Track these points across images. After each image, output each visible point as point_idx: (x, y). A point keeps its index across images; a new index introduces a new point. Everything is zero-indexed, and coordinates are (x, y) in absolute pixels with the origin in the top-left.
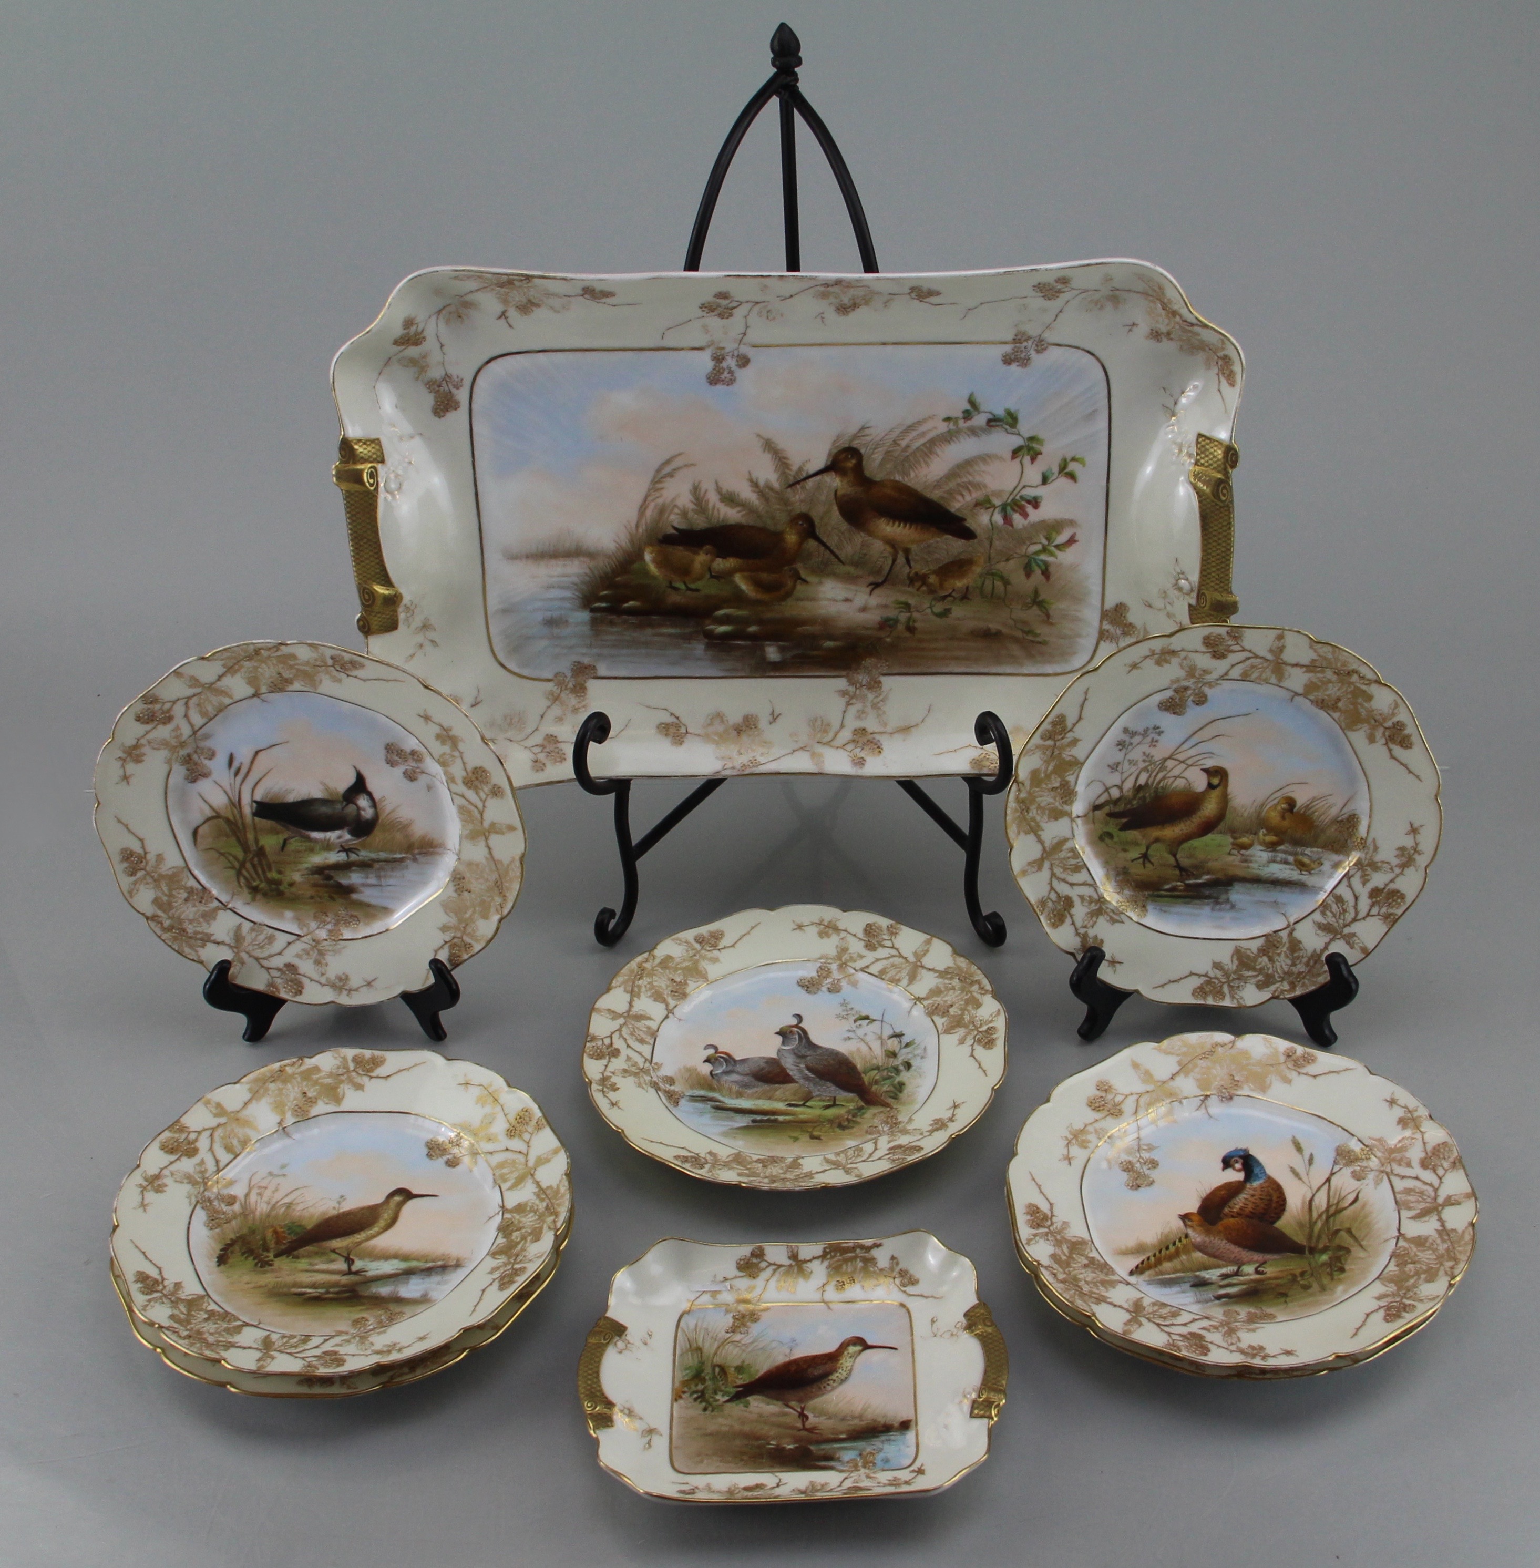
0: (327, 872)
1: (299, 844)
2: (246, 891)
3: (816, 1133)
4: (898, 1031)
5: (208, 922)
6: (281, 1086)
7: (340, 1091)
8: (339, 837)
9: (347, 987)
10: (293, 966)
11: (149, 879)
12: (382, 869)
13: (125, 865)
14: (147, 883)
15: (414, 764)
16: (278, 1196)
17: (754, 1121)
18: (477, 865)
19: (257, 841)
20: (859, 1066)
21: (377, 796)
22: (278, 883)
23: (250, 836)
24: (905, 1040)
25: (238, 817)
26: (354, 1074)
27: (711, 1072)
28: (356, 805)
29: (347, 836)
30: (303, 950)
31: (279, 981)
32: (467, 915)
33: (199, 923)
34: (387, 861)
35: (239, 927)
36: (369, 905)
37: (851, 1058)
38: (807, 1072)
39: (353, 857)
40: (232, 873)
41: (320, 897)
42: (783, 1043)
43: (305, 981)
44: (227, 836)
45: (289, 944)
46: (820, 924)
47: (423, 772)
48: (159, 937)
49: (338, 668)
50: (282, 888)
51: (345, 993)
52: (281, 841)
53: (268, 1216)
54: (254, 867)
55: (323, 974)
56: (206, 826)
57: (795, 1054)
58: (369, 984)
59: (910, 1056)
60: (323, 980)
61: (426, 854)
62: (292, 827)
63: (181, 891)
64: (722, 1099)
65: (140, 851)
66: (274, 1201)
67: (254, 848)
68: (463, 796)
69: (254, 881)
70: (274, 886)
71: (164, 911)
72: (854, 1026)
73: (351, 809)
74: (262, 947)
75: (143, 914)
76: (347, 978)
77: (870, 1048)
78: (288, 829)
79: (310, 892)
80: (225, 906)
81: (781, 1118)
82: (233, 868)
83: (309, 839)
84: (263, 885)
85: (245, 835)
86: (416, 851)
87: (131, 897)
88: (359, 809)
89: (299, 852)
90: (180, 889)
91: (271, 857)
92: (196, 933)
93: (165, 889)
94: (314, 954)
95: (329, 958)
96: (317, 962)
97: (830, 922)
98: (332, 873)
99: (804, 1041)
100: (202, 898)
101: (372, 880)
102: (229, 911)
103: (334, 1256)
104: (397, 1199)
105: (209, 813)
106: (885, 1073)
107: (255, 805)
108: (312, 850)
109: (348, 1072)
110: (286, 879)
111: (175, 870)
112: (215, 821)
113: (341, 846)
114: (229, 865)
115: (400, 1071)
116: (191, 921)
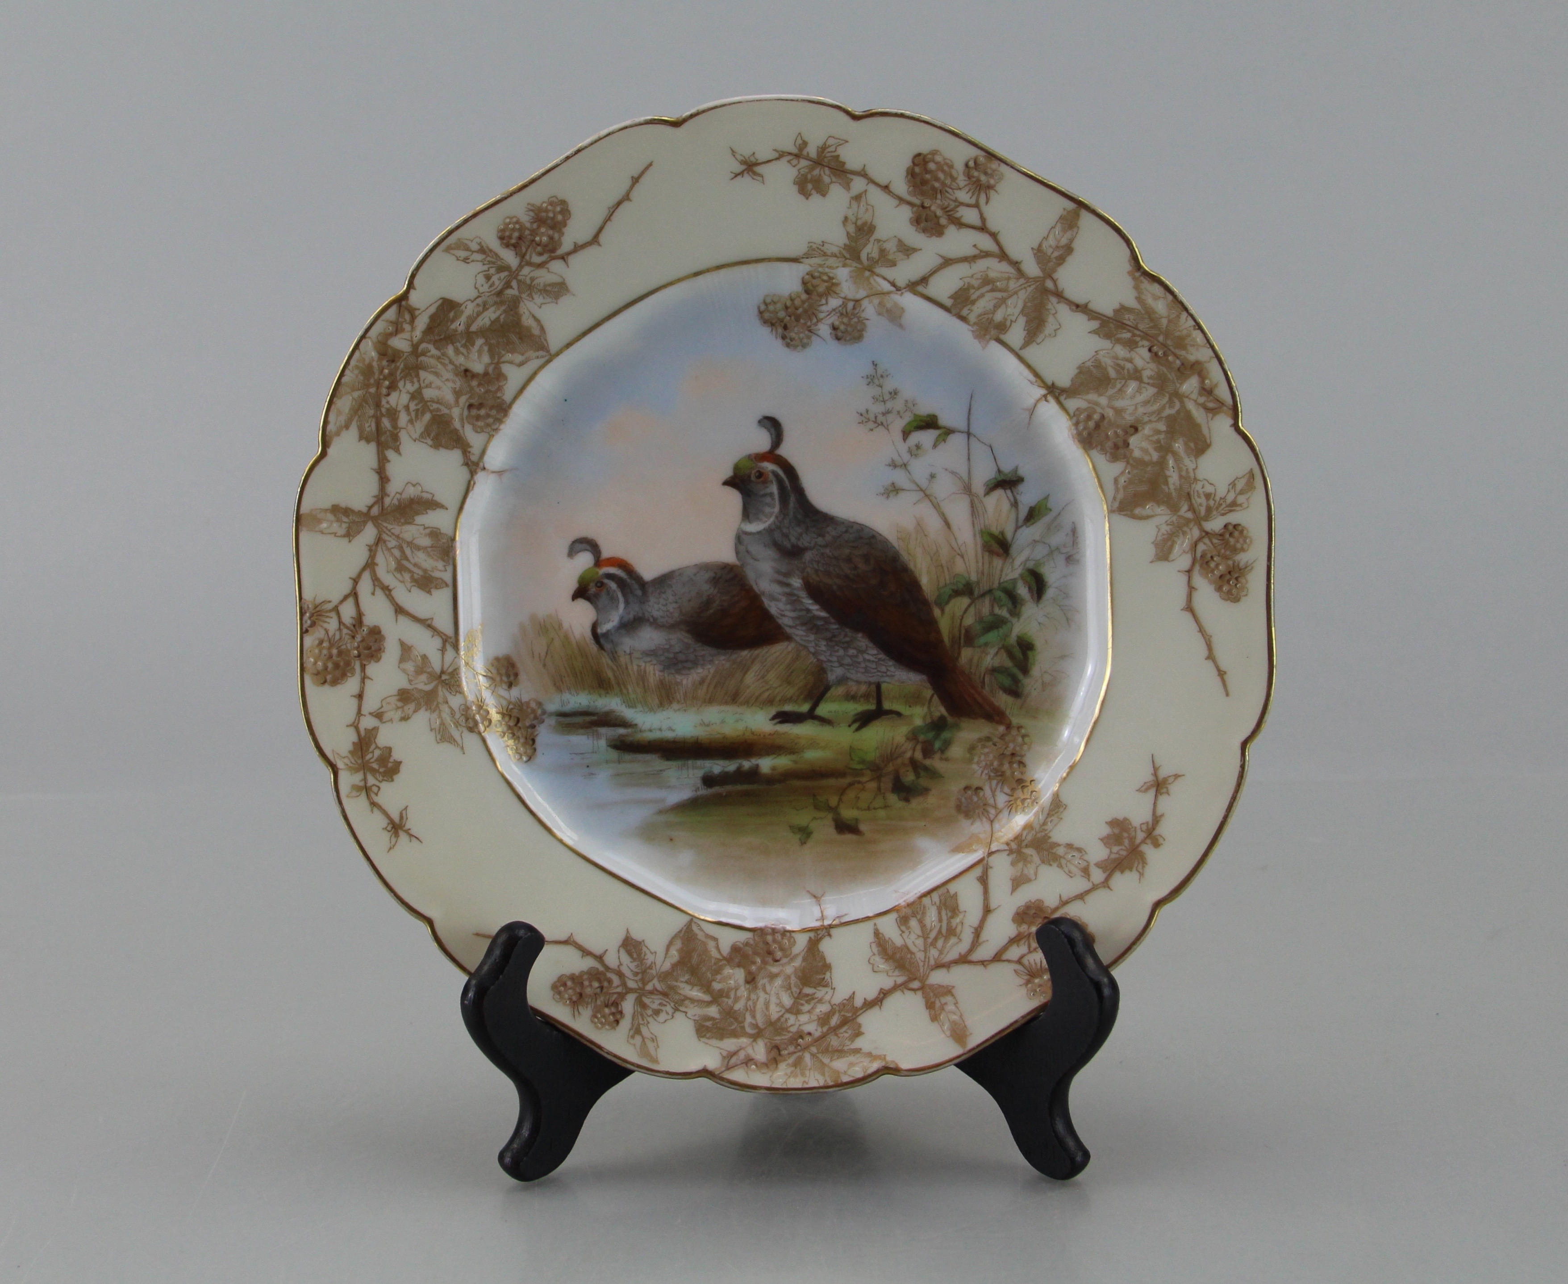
3: (848, 813)
4: (1007, 467)
17: (709, 781)
20: (925, 581)
24: (1028, 496)
27: (594, 627)
37: (905, 556)
38: (808, 602)
42: (747, 514)
46: (797, 156)
57: (776, 545)
59: (1040, 552)
64: (629, 714)
72: (903, 447)
77: (948, 524)
81: (766, 764)
97: (823, 149)
99: (792, 500)
106: (985, 608)
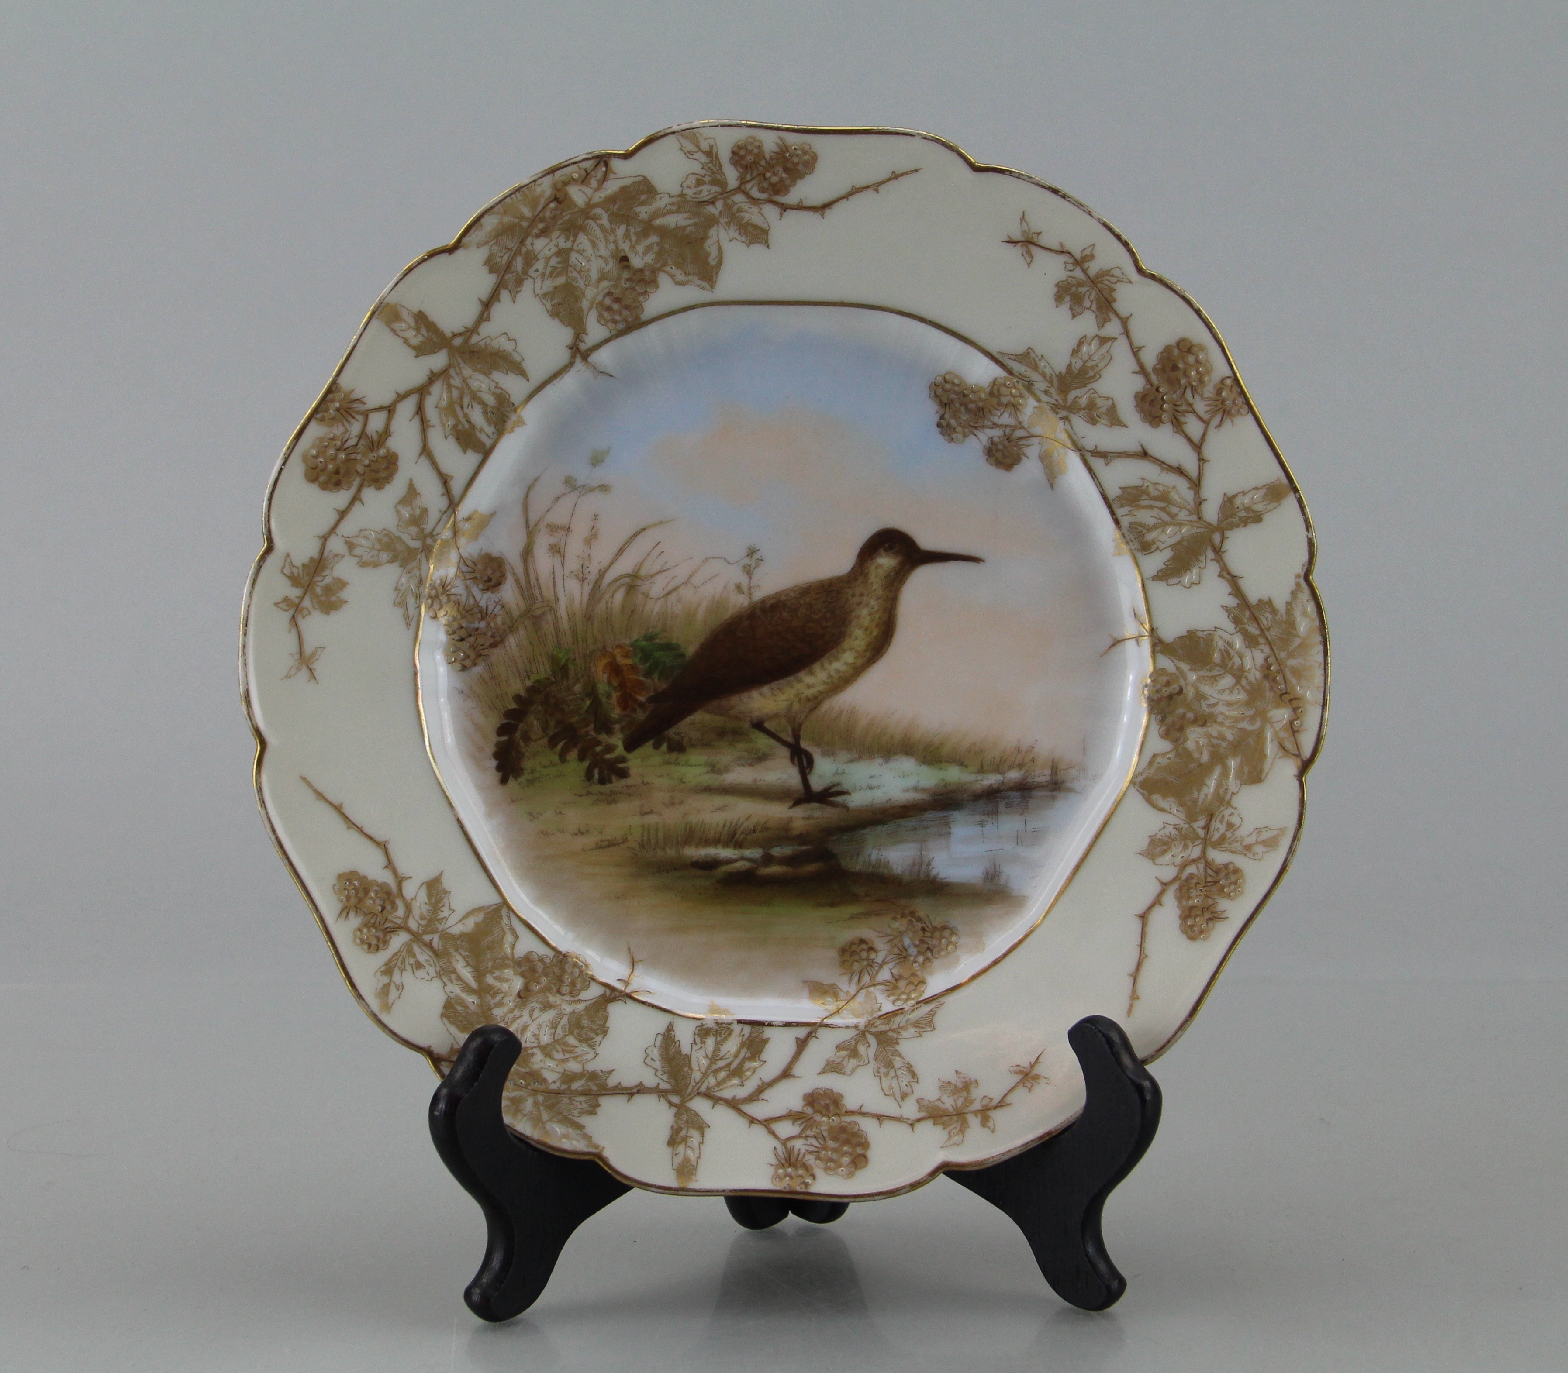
6: (563, 243)
7: (710, 246)
16: (602, 554)
26: (739, 198)
53: (589, 618)
66: (594, 569)
103: (762, 741)
104: (886, 562)
109: (726, 193)
115: (855, 191)
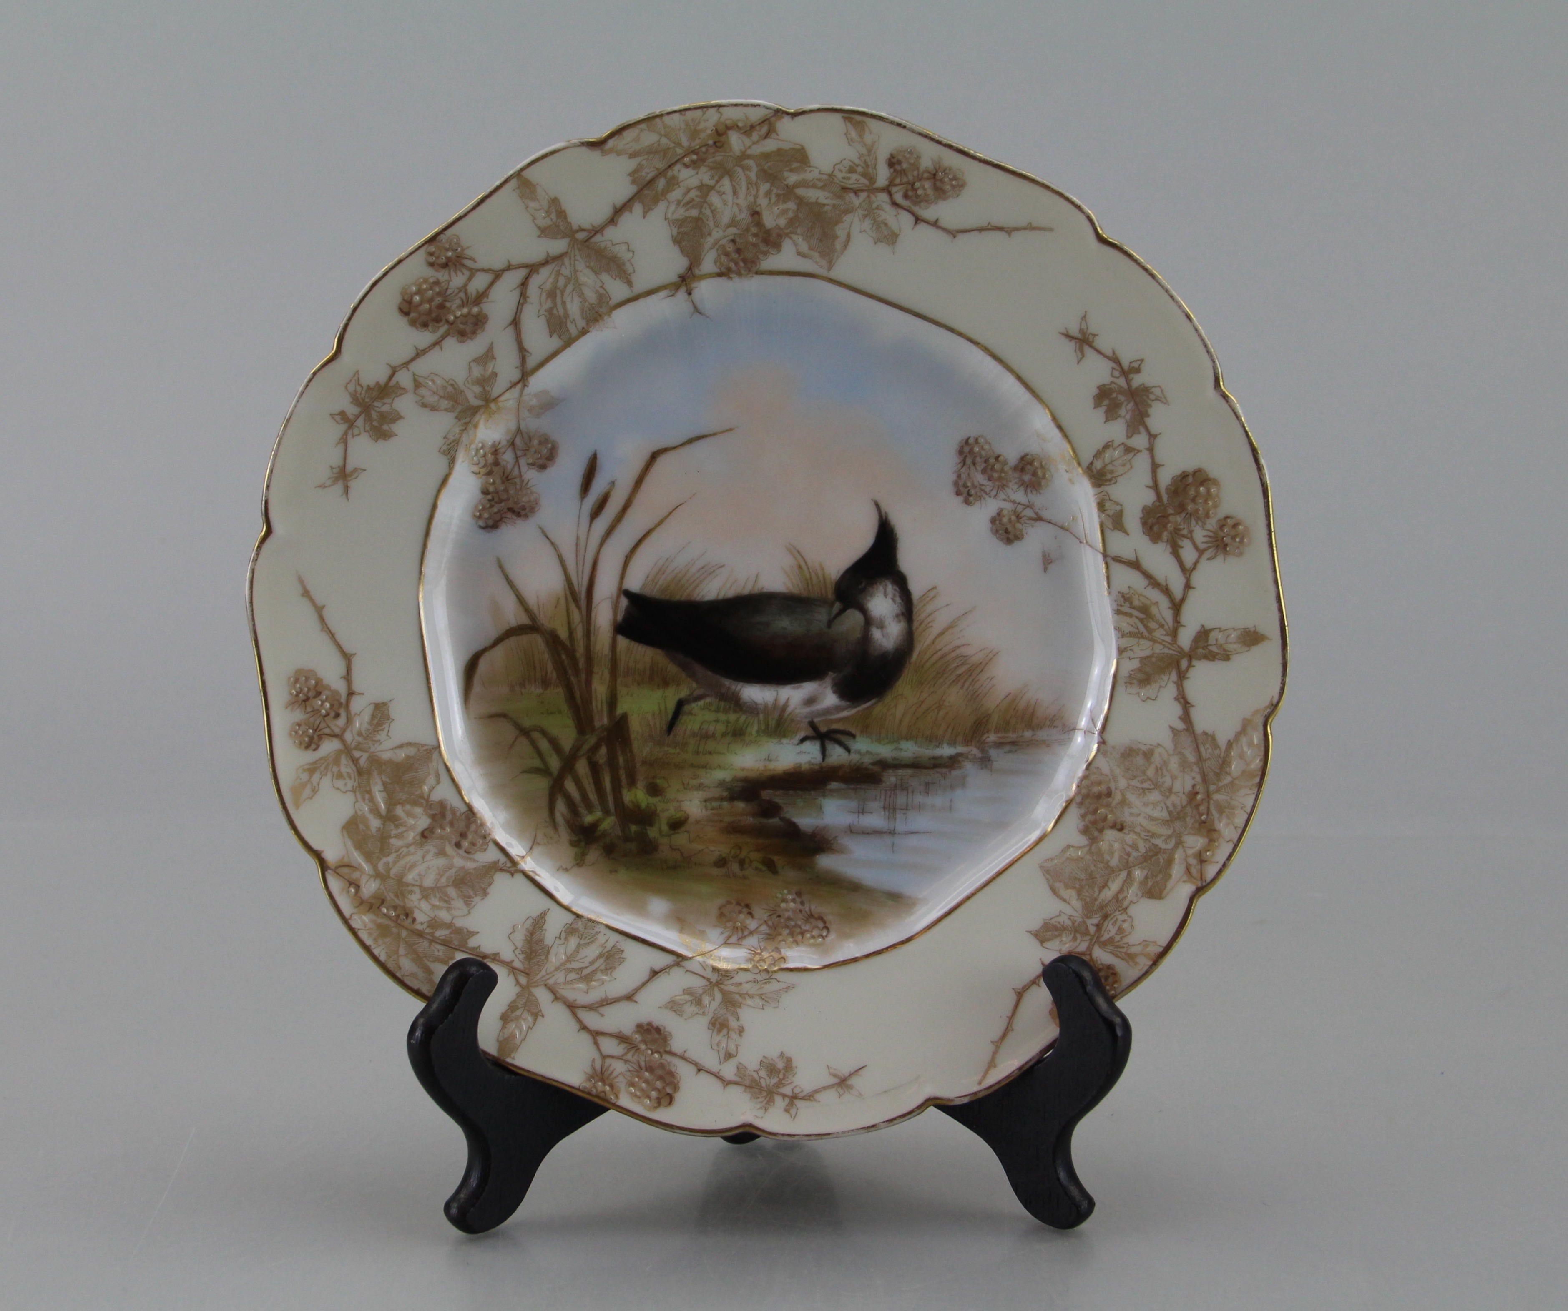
0: (766, 794)
1: (710, 716)
2: (565, 834)
5: (467, 900)
8: (810, 701)
9: (787, 1090)
10: (658, 1030)
11: (346, 767)
12: (902, 787)
13: (298, 715)
14: (340, 776)
15: (1019, 496)
18: (1148, 755)
19: (612, 702)
21: (916, 588)
22: (646, 817)
23: (600, 689)
25: (579, 633)
28: (864, 611)
29: (830, 699)
30: (688, 992)
31: (619, 1067)
32: (1108, 894)
33: (446, 899)
34: (916, 765)
35: (539, 922)
36: (855, 888)
39: (837, 755)
40: (542, 784)
41: (742, 863)
43: (684, 1071)
44: (545, 683)
45: (654, 973)
47: (1039, 518)
48: (346, 921)
49: (899, 198)
50: (652, 833)
51: (780, 1103)
52: (671, 706)
54: (595, 768)
55: (729, 1056)
56: (498, 653)
58: (842, 1083)
60: (729, 1071)
61: (1015, 745)
62: (698, 669)
63: (418, 810)
65: (340, 686)
67: (602, 720)
68: (1135, 565)
69: (590, 808)
70: (634, 828)
71: (368, 856)
73: (853, 618)
74: (587, 979)
75: (317, 855)
76: (789, 1066)
78: (693, 676)
79: (718, 848)
80: (514, 863)
82: (543, 771)
83: (736, 703)
84: (609, 824)
85: (588, 682)
86: (992, 737)
87: (297, 806)
88: (869, 621)
89: (706, 736)
90: (415, 803)
91: (642, 749)
92: (434, 924)
93: (380, 799)
94: (713, 1004)
95: (749, 1016)
96: (719, 1025)
98: (777, 797)
100: (463, 835)
101: (875, 820)
102: (519, 877)
105: (513, 616)
107: (624, 602)
108: (738, 734)
110: (667, 811)
111: (411, 751)
112: (525, 639)
113: (812, 725)
114: (537, 763)
116: (426, 894)
